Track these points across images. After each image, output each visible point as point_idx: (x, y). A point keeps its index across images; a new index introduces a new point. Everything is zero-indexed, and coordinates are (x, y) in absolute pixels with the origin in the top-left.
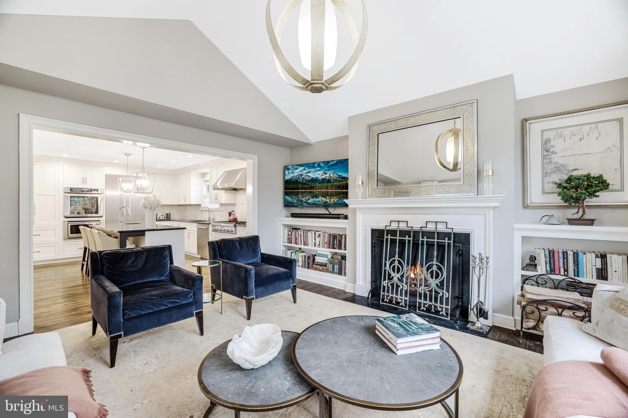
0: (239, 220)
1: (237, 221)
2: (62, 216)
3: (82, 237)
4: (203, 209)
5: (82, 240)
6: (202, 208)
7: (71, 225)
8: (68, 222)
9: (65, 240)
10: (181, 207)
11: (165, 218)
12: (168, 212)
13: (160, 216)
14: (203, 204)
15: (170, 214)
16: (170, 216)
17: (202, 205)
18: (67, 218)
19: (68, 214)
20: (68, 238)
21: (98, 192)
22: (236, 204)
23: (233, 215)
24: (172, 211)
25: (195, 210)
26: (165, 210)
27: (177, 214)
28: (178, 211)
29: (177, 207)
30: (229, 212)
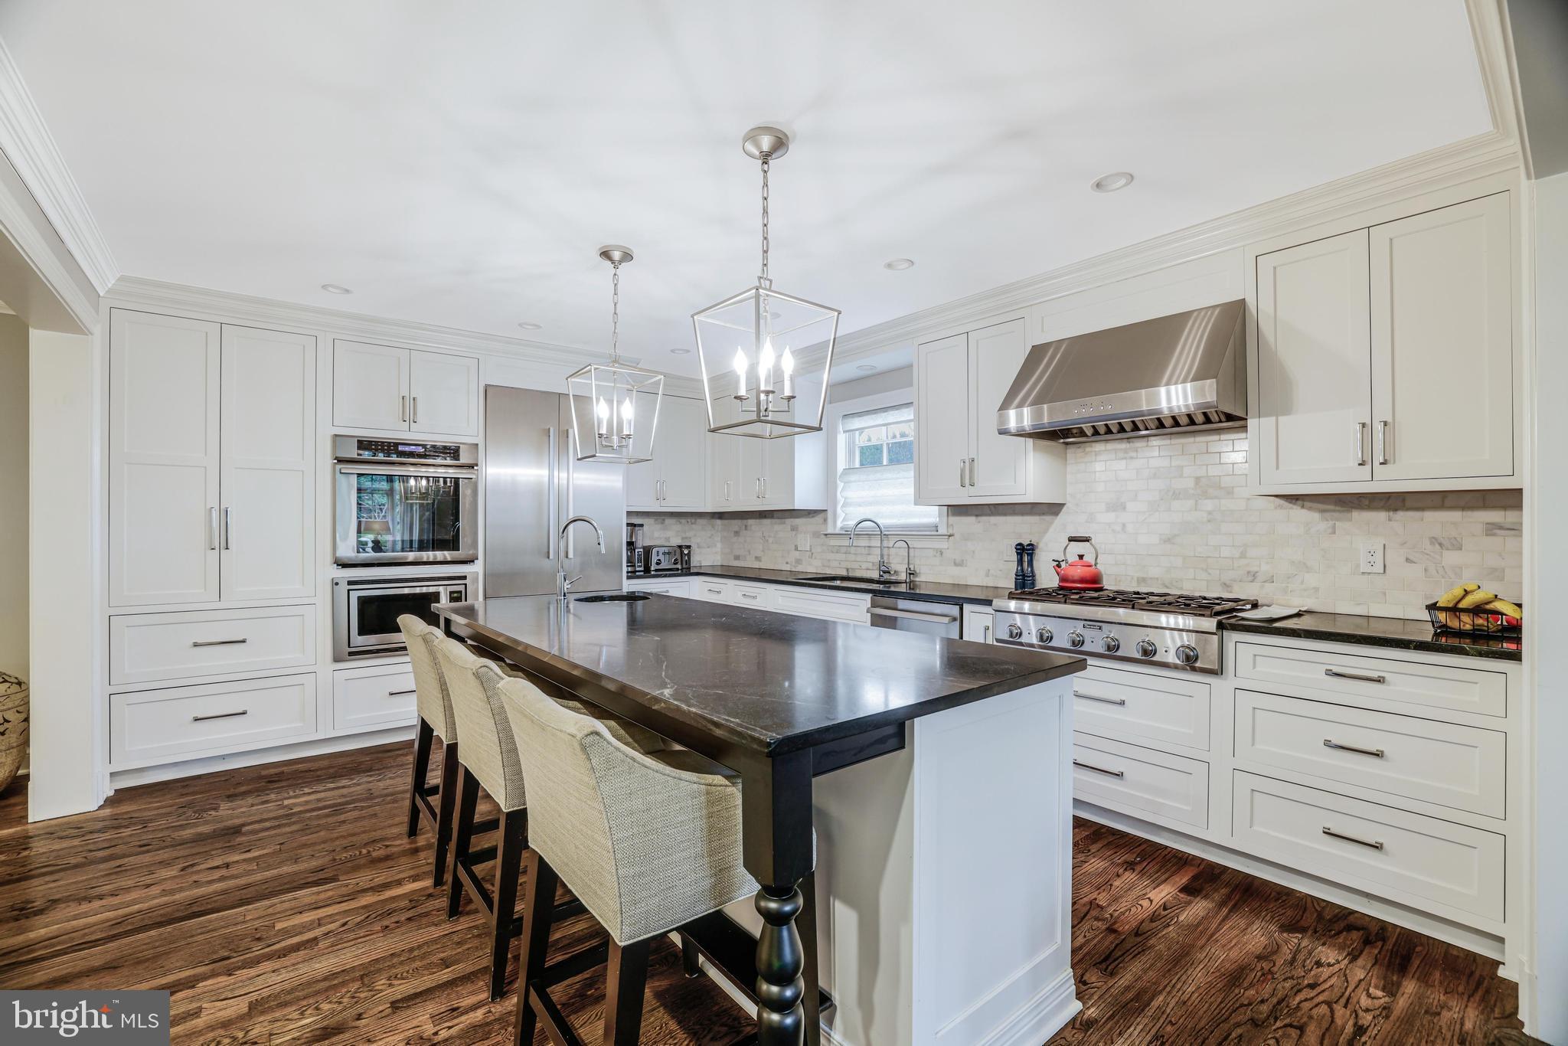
0: (1109, 584)
1: (1101, 589)
2: (329, 559)
3: (405, 649)
5: (407, 659)
6: (830, 524)
7: (359, 598)
8: (350, 583)
9: (337, 659)
10: (719, 522)
11: (675, 563)
14: (834, 511)
15: (688, 547)
16: (688, 554)
17: (830, 514)
18: (345, 565)
19: (347, 551)
20: (351, 654)
21: (459, 460)
22: (1062, 505)
23: (1081, 557)
24: (688, 534)
25: (794, 533)
26: (669, 534)
27: (708, 547)
28: (710, 537)
29: (706, 520)
30: (1017, 545)
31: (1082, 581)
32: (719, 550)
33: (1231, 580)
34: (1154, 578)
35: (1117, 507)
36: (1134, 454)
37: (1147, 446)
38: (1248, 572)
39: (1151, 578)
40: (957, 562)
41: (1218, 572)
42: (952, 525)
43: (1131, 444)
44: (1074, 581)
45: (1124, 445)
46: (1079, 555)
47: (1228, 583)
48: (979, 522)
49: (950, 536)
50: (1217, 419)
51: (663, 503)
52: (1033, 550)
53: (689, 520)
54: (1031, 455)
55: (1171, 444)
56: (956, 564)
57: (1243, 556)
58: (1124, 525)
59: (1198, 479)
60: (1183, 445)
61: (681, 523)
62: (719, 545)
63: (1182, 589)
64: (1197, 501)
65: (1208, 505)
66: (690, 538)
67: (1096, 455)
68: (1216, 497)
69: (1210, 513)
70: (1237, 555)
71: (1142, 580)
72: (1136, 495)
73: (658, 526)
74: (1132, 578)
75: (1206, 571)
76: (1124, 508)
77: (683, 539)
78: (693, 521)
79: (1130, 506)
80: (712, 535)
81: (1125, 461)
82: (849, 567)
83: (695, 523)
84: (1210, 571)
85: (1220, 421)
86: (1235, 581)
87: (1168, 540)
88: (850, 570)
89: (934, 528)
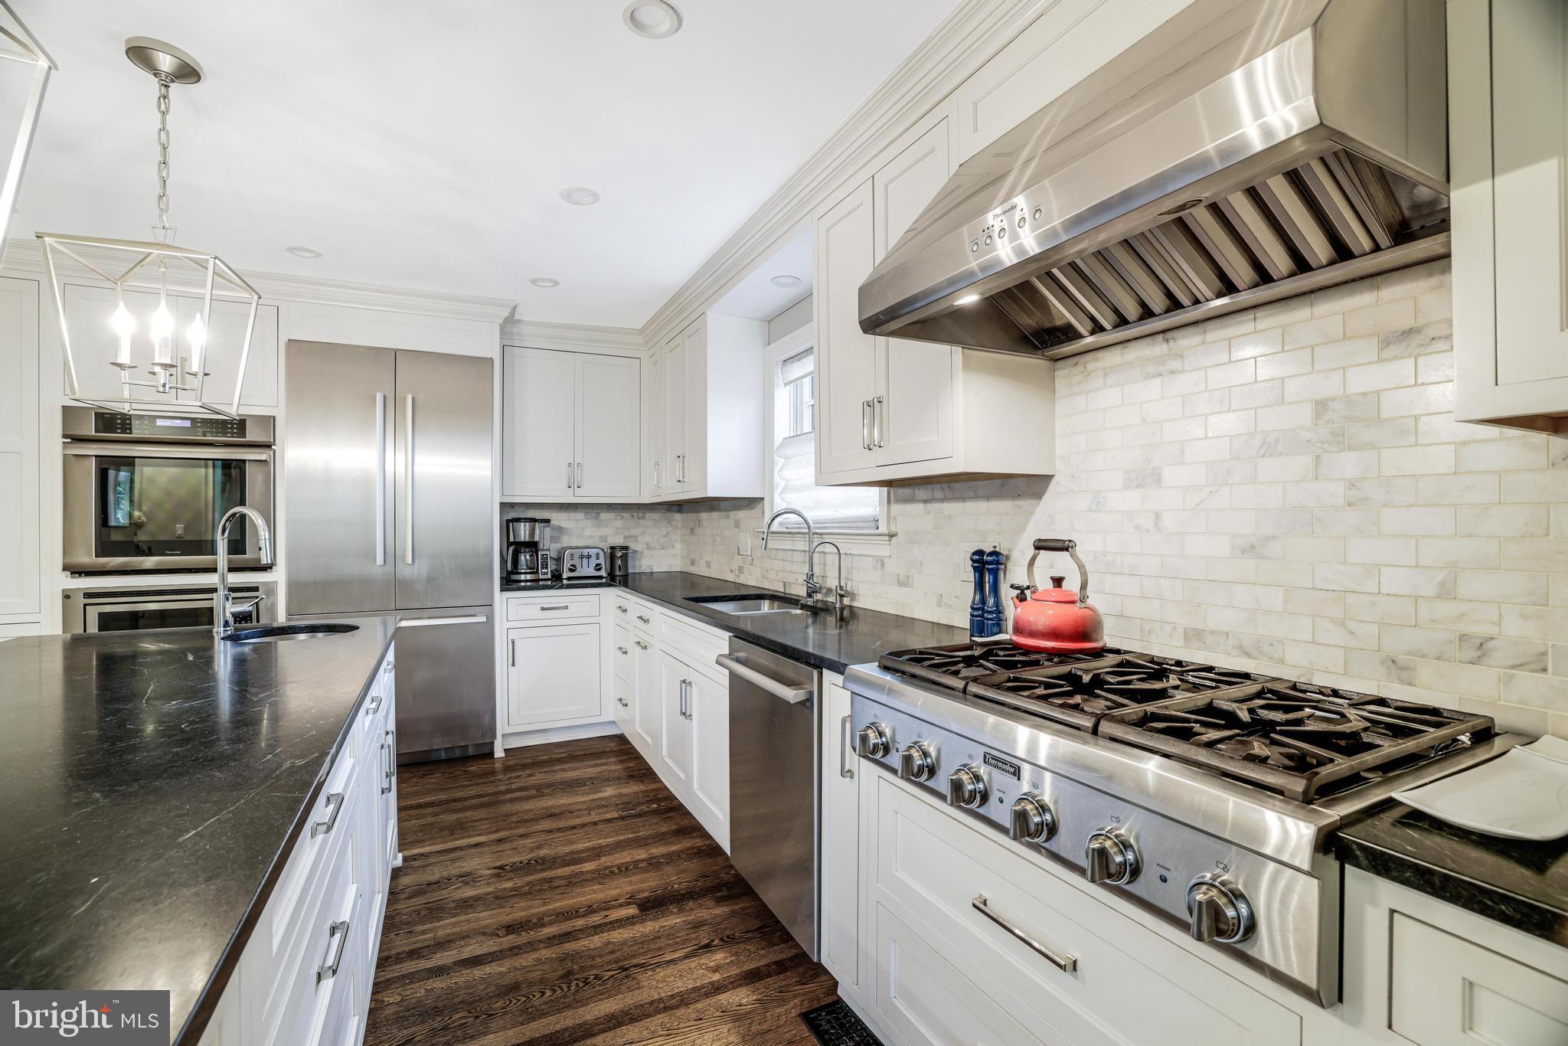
0: (1118, 641)
1: (1099, 652)
2: (59, 565)
4: (775, 527)
6: (767, 518)
7: (100, 614)
8: (87, 595)
10: (678, 516)
11: (599, 570)
12: (618, 541)
13: (576, 561)
14: (772, 500)
15: (626, 548)
16: (625, 557)
17: (767, 502)
18: (80, 573)
21: (245, 438)
22: (1047, 479)
23: (1058, 582)
24: (633, 532)
25: (737, 530)
26: (605, 531)
27: (663, 549)
28: (665, 536)
29: (659, 514)
30: (975, 553)
31: (1054, 634)
32: (679, 552)
33: (1410, 653)
34: (1220, 633)
35: (1146, 478)
36: (1175, 365)
37: (1203, 343)
38: (1463, 638)
39: (1212, 632)
40: (901, 579)
41: (1375, 629)
42: (895, 518)
43: (1172, 343)
44: (1033, 634)
45: (1157, 348)
46: (1053, 579)
47: (1401, 659)
48: (929, 513)
49: (892, 536)
50: (1366, 244)
51: (578, 492)
52: (998, 563)
53: (635, 514)
54: (961, 379)
55: (1255, 331)
56: (900, 584)
57: (1447, 592)
58: (1158, 516)
59: (1321, 406)
60: (1283, 328)
61: (623, 517)
62: (678, 546)
63: (1282, 662)
64: (1318, 457)
65: (1349, 464)
66: (637, 537)
67: (1105, 375)
68: (1372, 446)
69: (1352, 485)
70: (1429, 591)
71: (1193, 635)
72: (1182, 452)
73: (589, 523)
74: (1174, 629)
75: (1343, 624)
76: (1159, 481)
77: (625, 537)
78: (641, 515)
79: (1169, 474)
80: (668, 533)
81: (1157, 381)
82: (786, 581)
83: (643, 518)
84: (1352, 625)
85: (1377, 248)
86: (1423, 656)
87: (1251, 550)
88: (787, 584)
89: (873, 524)
